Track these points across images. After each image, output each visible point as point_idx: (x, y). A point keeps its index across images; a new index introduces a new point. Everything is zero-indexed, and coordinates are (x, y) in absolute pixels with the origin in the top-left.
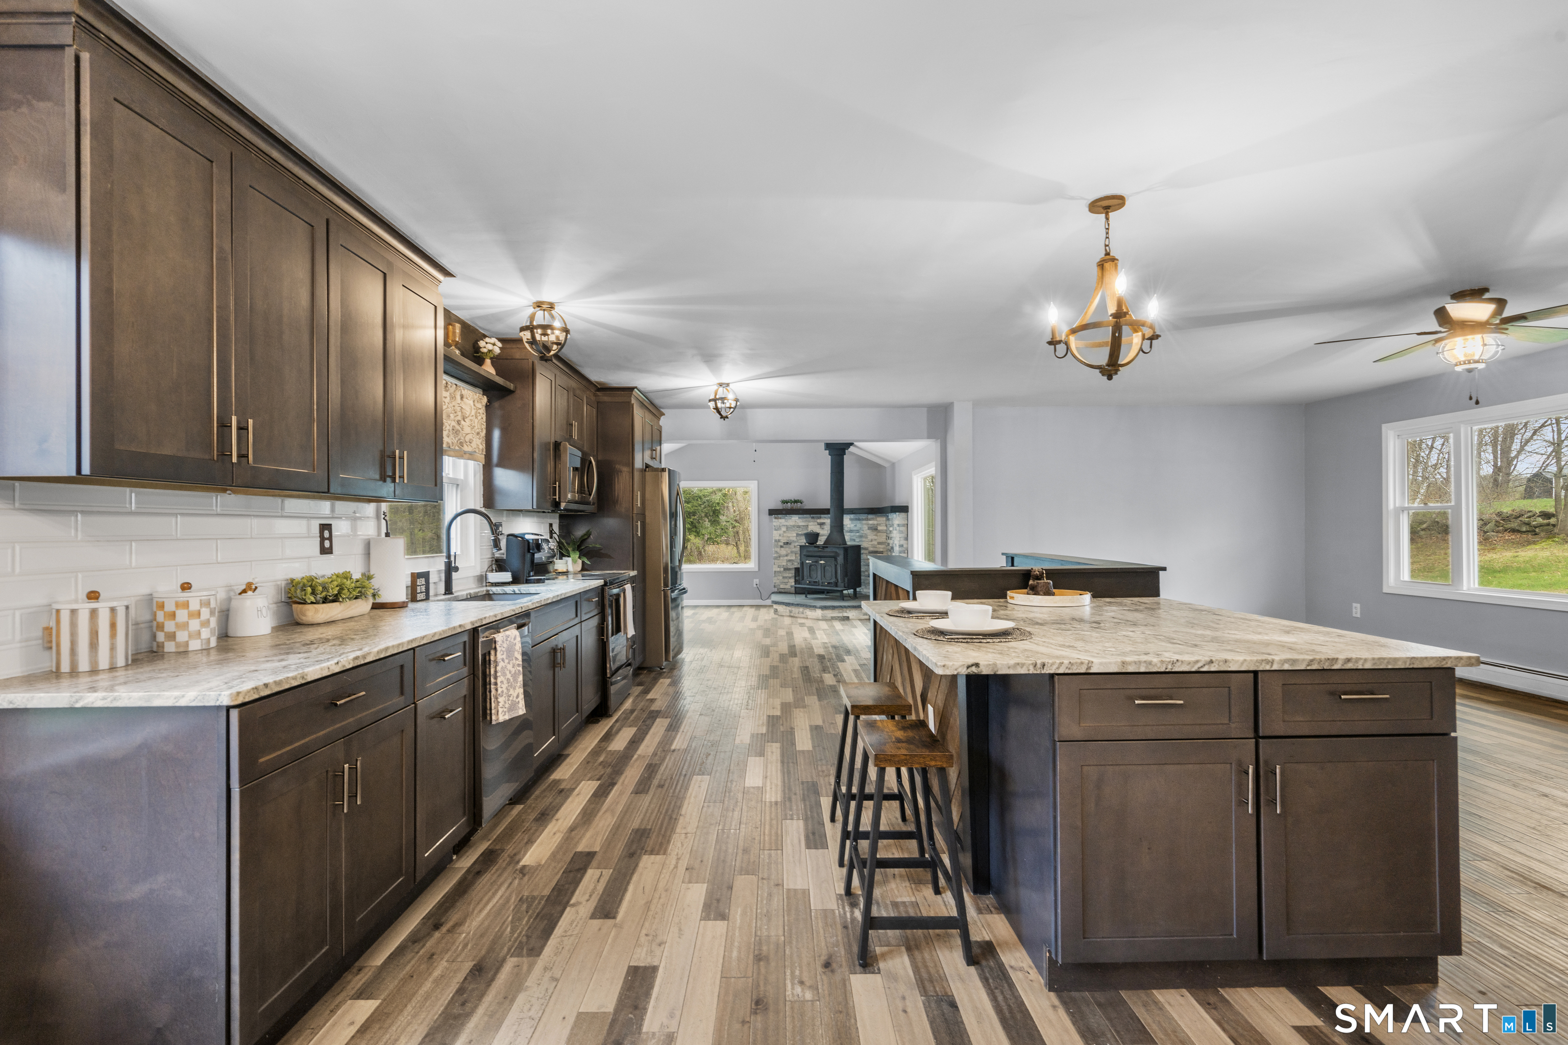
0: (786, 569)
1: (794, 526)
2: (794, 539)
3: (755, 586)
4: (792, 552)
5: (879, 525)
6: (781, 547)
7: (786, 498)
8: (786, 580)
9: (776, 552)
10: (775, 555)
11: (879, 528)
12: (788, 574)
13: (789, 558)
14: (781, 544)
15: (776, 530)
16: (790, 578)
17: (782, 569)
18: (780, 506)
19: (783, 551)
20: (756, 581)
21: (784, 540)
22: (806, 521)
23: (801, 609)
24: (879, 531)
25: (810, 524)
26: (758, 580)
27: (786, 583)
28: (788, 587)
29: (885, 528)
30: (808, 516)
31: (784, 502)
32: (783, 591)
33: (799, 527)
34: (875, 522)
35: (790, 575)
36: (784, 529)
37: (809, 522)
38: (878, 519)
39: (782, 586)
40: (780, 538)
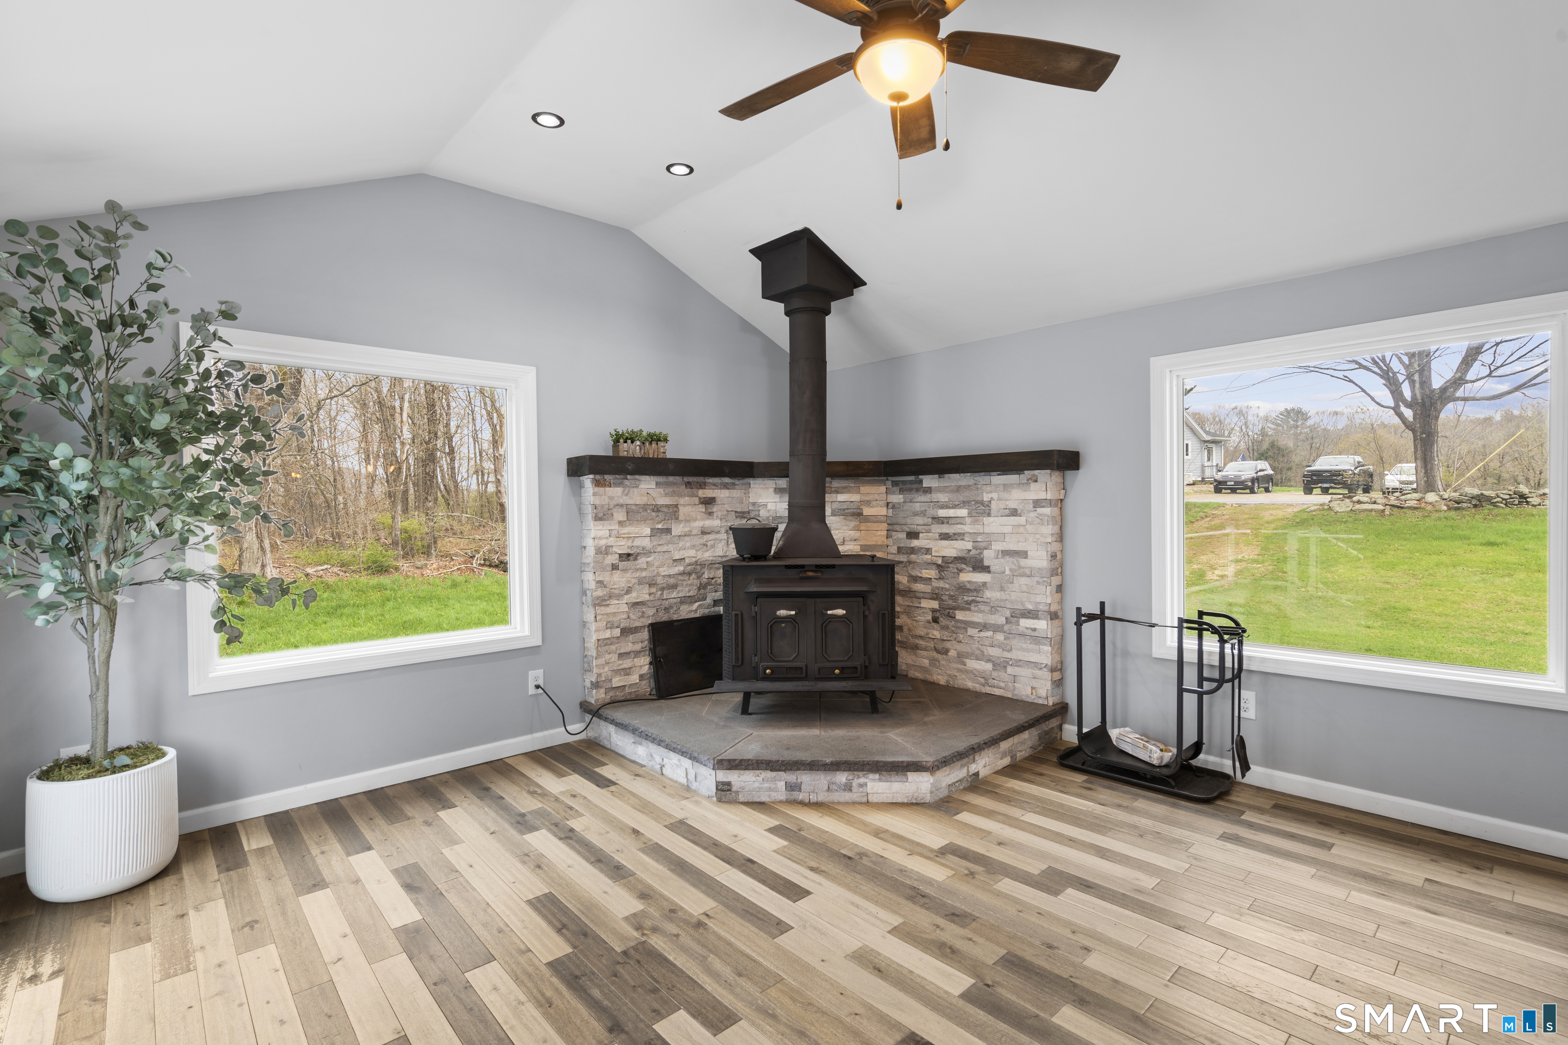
0: (626, 632)
1: (645, 507)
2: (646, 543)
3: (532, 691)
4: (641, 582)
5: (868, 503)
6: (615, 567)
7: (624, 427)
8: (627, 663)
9: (600, 583)
10: (599, 593)
11: (867, 511)
12: (629, 645)
13: (633, 597)
14: (612, 559)
15: (597, 518)
16: (637, 654)
17: (617, 632)
18: (603, 448)
19: (619, 580)
20: (536, 676)
21: (622, 547)
22: (674, 494)
23: (842, 777)
24: (867, 519)
25: (682, 501)
26: (540, 672)
27: (627, 672)
28: (634, 678)
29: (883, 511)
30: (678, 479)
31: (618, 438)
32: (620, 695)
33: (657, 509)
34: (855, 497)
35: (638, 647)
36: (620, 515)
37: (681, 495)
38: (865, 489)
39: (617, 682)
40: (611, 541)
